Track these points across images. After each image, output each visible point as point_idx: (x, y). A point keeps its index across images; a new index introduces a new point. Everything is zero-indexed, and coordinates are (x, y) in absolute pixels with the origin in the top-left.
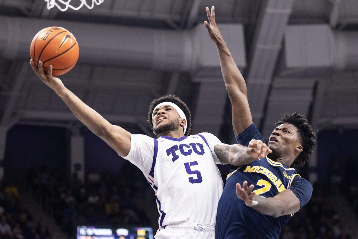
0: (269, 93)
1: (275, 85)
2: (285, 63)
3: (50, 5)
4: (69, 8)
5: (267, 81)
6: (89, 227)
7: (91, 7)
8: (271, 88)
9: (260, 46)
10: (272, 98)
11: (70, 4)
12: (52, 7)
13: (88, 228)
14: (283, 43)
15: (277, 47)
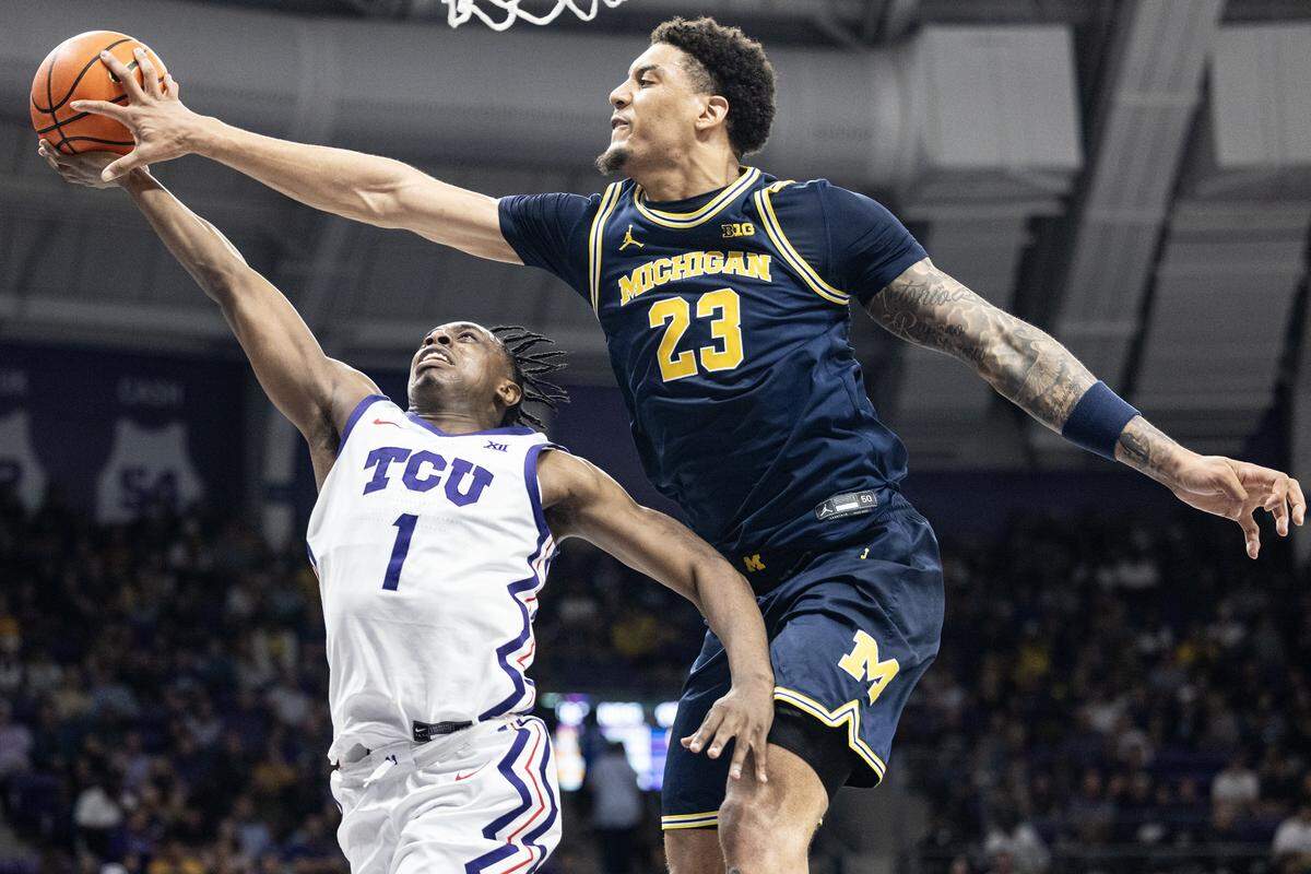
0: (1159, 255)
1: (1179, 225)
2: (1211, 153)
3: (459, 14)
4: (519, 20)
5: (1153, 214)
6: (567, 696)
7: (588, 13)
8: (1164, 235)
9: (1128, 97)
10: (1170, 270)
11: (520, 6)
12: (465, 18)
13: (565, 700)
14: (1206, 86)
15: (1187, 98)
